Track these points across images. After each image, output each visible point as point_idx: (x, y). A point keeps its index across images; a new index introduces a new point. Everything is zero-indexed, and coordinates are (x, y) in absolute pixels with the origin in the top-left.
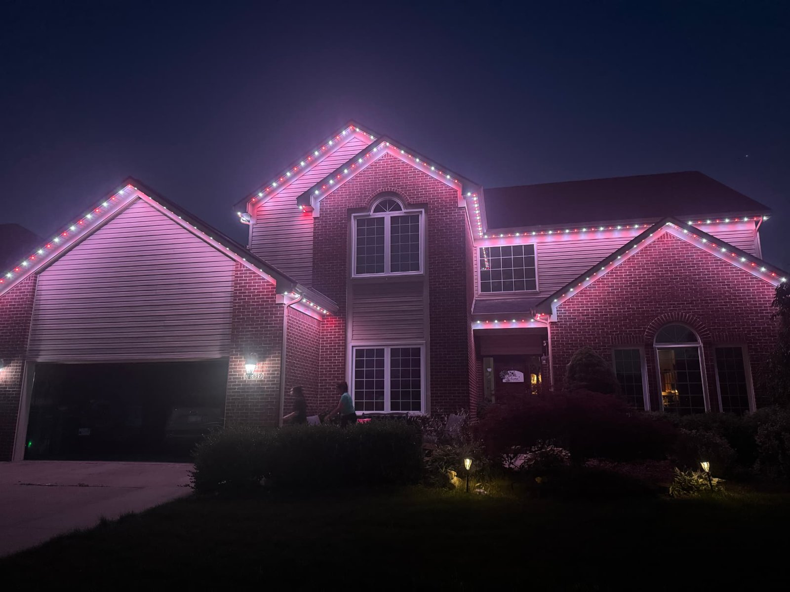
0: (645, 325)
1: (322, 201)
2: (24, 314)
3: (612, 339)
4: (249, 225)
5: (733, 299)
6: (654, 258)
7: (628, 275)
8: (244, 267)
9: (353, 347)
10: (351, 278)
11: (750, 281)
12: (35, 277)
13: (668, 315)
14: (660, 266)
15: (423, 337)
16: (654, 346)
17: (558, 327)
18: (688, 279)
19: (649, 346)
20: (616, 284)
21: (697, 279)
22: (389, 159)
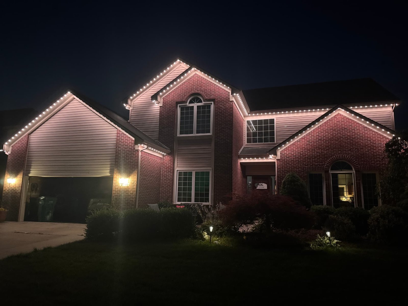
0: (325, 161)
1: (164, 98)
2: (23, 153)
3: (308, 168)
4: (129, 110)
5: (372, 148)
6: (331, 126)
7: (317, 135)
8: (121, 132)
9: (177, 171)
10: (177, 137)
11: (382, 139)
12: (28, 136)
13: (337, 156)
14: (334, 130)
15: (211, 166)
16: (329, 172)
17: (280, 162)
18: (349, 138)
19: (327, 172)
20: (311, 140)
21: (354, 137)
22: (197, 76)
